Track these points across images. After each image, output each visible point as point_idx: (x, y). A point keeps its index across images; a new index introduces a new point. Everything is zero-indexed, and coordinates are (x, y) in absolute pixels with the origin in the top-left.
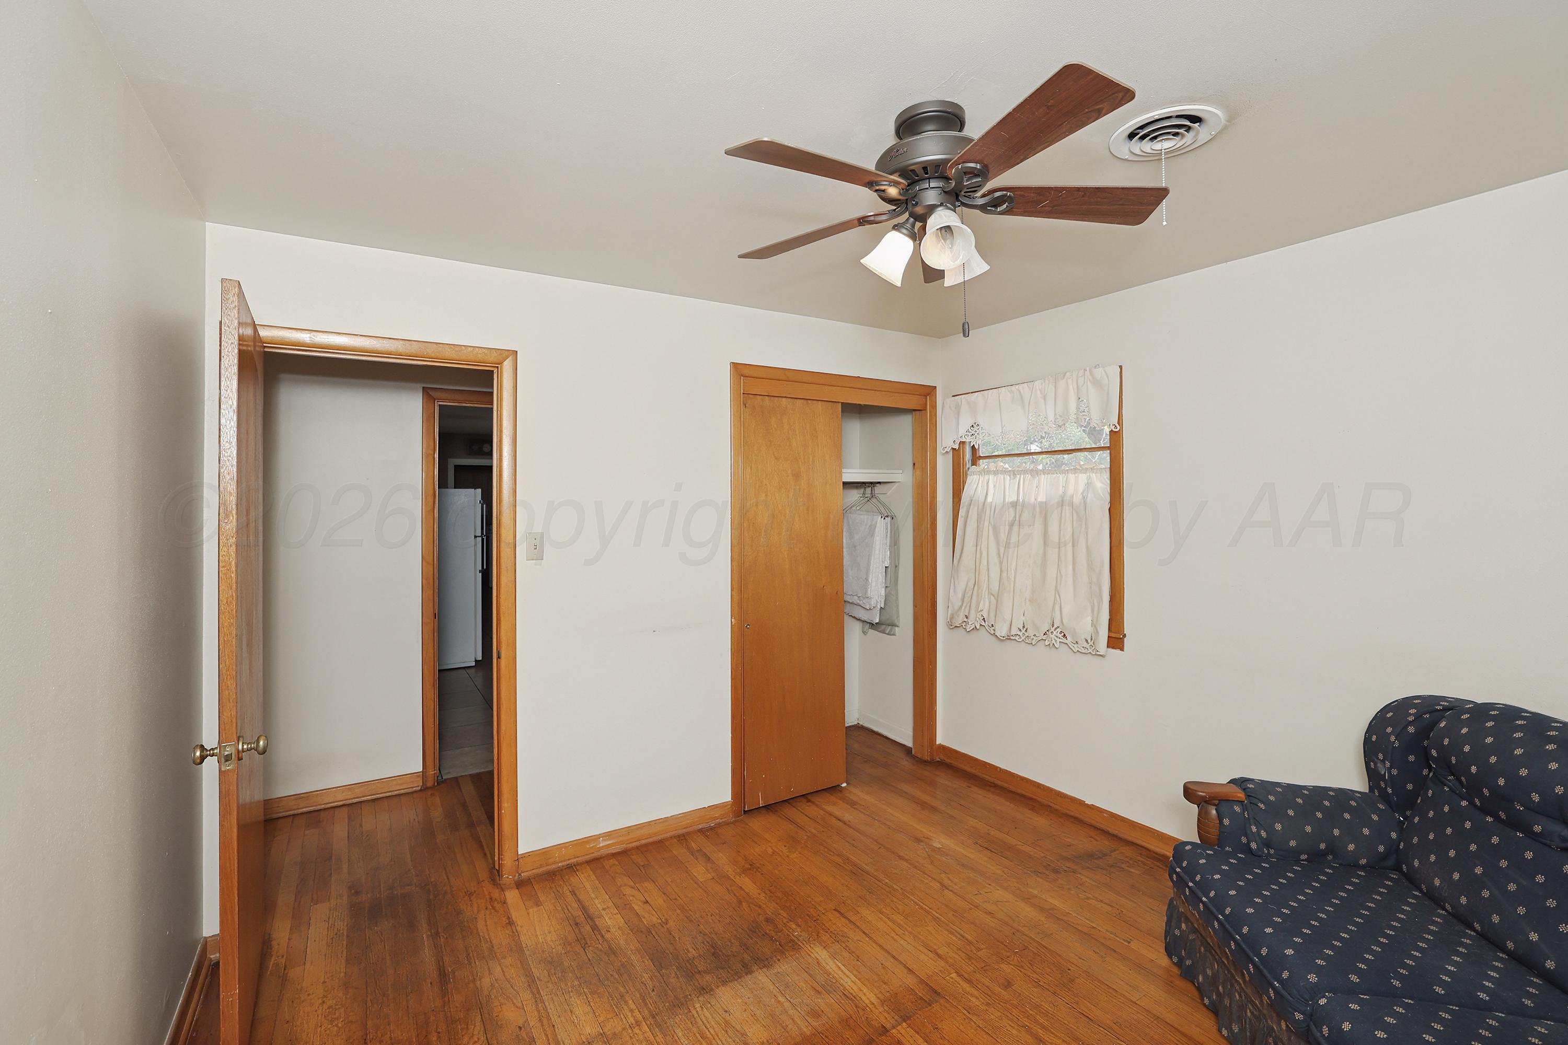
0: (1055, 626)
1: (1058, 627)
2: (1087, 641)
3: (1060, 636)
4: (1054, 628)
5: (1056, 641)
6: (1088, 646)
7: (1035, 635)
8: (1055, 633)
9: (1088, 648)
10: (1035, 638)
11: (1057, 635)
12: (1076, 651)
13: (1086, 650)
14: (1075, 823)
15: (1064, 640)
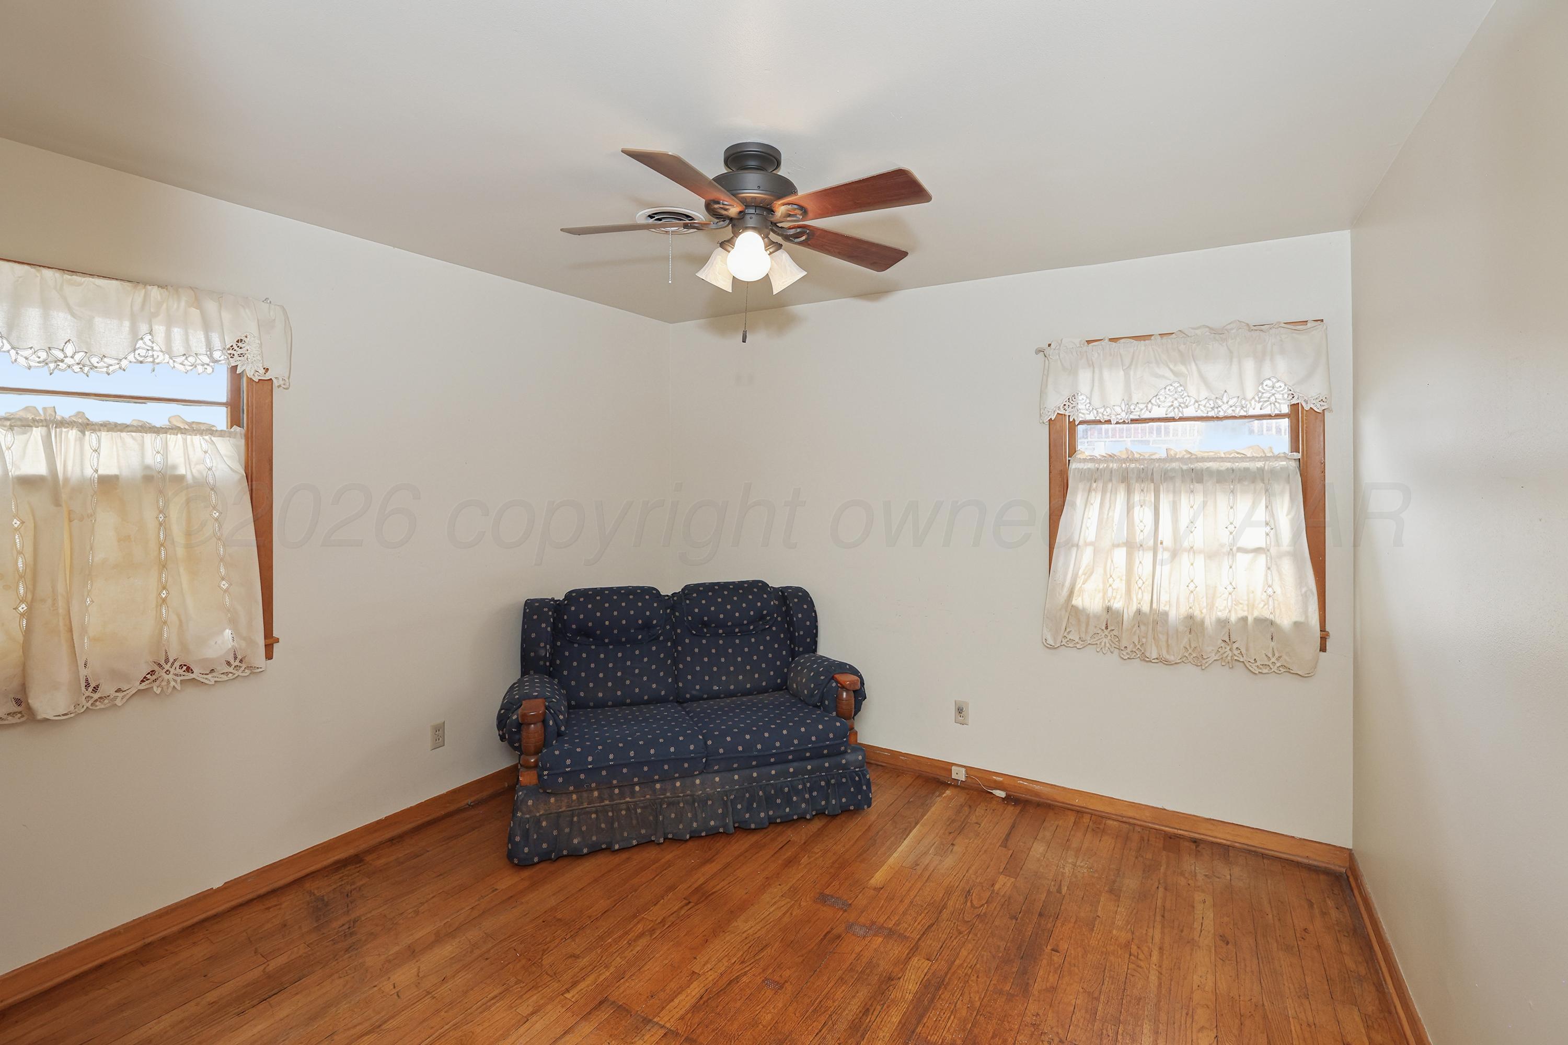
0: (171, 660)
1: (175, 660)
2: (229, 663)
3: (181, 672)
4: (169, 664)
5: (175, 681)
6: (231, 669)
7: (119, 690)
8: (172, 670)
9: (233, 671)
10: (120, 695)
11: (176, 672)
12: (213, 683)
13: (231, 675)
14: (219, 921)
15: (190, 676)
